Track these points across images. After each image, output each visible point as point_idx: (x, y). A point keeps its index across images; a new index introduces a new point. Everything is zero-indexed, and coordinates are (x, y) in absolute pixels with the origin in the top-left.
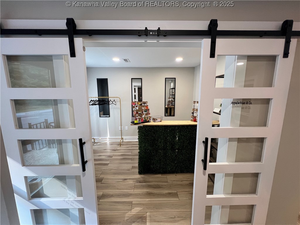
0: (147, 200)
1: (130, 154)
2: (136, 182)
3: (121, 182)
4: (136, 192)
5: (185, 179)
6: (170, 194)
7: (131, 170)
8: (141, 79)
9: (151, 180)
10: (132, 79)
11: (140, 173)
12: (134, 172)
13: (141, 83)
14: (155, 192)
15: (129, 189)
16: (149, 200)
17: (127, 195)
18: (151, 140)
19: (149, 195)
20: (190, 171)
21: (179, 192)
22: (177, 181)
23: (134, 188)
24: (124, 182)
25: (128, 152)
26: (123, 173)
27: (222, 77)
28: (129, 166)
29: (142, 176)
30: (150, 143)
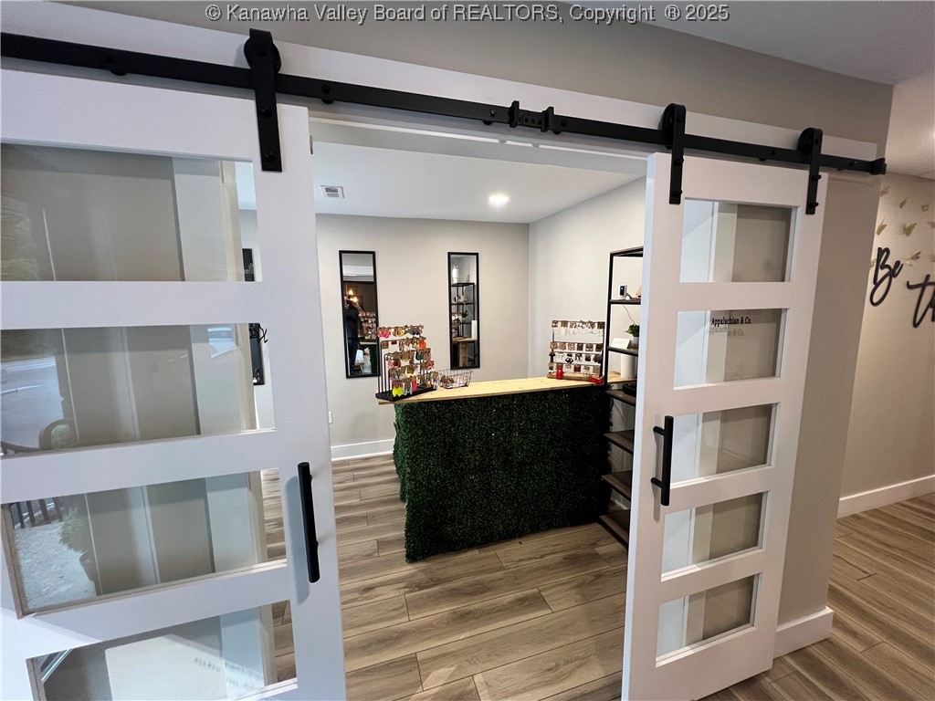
0: (459, 638)
1: (356, 501)
2: (407, 590)
3: (355, 600)
4: (417, 623)
5: (550, 549)
6: (522, 601)
7: (376, 554)
8: (373, 253)
9: (451, 572)
10: (341, 252)
11: (412, 557)
12: (388, 560)
13: (372, 267)
14: (477, 606)
15: (393, 618)
16: (468, 634)
17: (391, 638)
18: (444, 448)
19: (462, 618)
20: (556, 522)
21: (545, 590)
22: (529, 559)
23: (405, 609)
24: (367, 598)
25: (346, 497)
26: (352, 568)
27: (637, 253)
28: (368, 543)
29: (421, 565)
30: (442, 455)
